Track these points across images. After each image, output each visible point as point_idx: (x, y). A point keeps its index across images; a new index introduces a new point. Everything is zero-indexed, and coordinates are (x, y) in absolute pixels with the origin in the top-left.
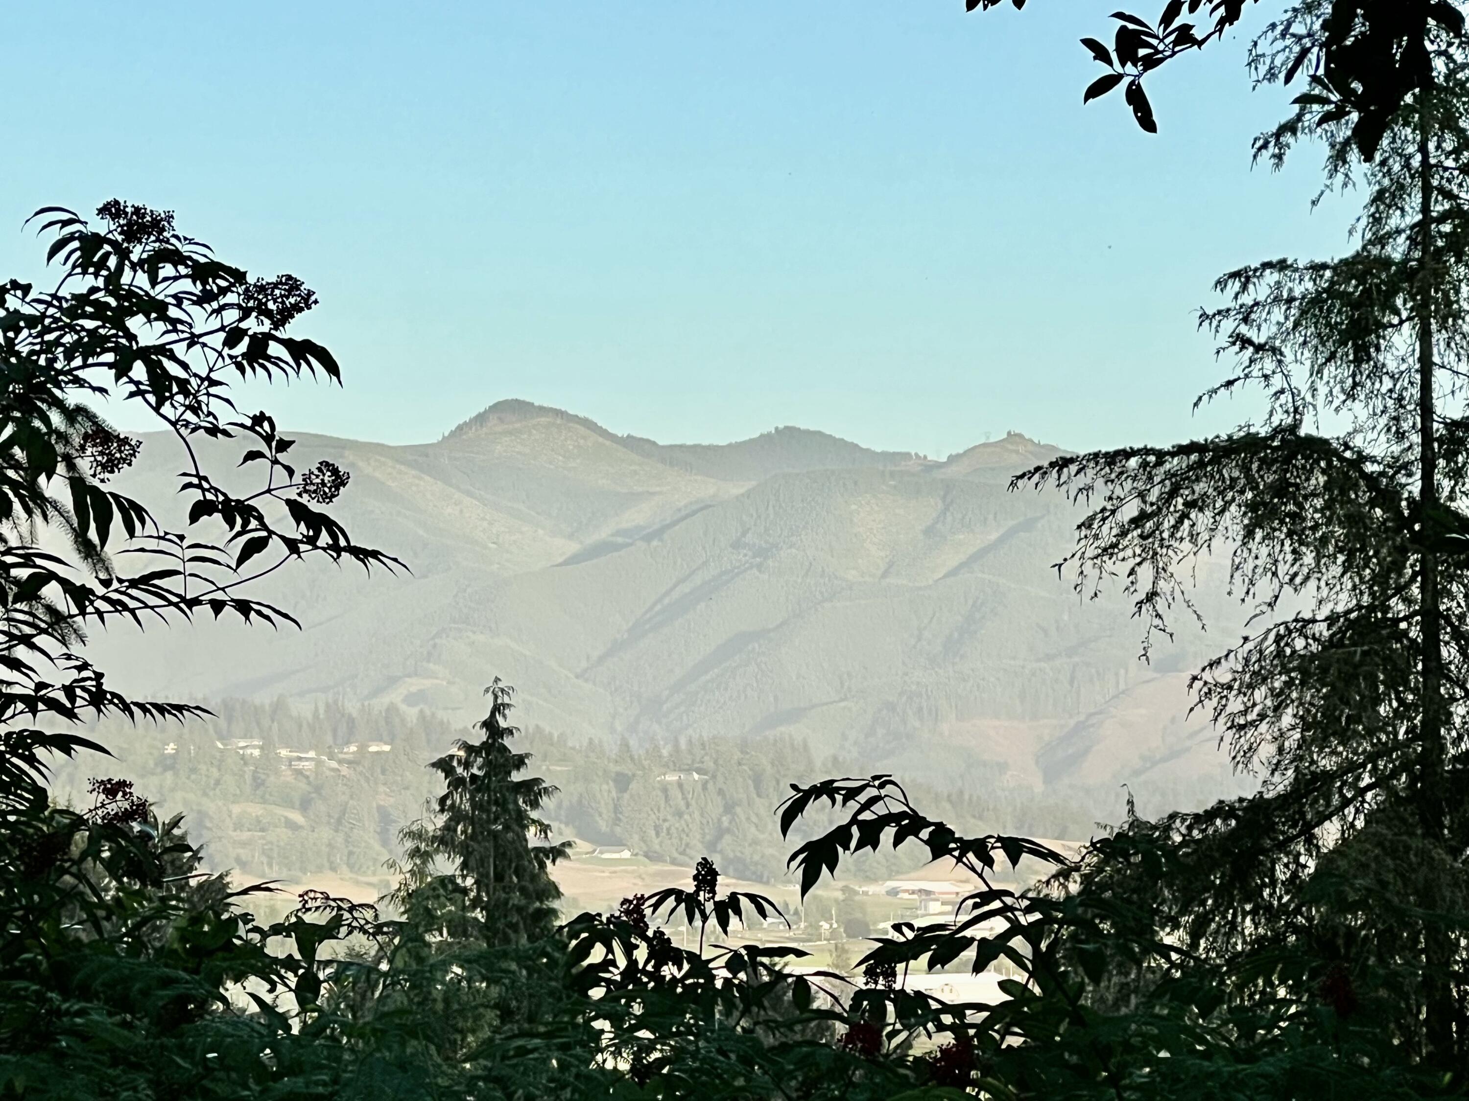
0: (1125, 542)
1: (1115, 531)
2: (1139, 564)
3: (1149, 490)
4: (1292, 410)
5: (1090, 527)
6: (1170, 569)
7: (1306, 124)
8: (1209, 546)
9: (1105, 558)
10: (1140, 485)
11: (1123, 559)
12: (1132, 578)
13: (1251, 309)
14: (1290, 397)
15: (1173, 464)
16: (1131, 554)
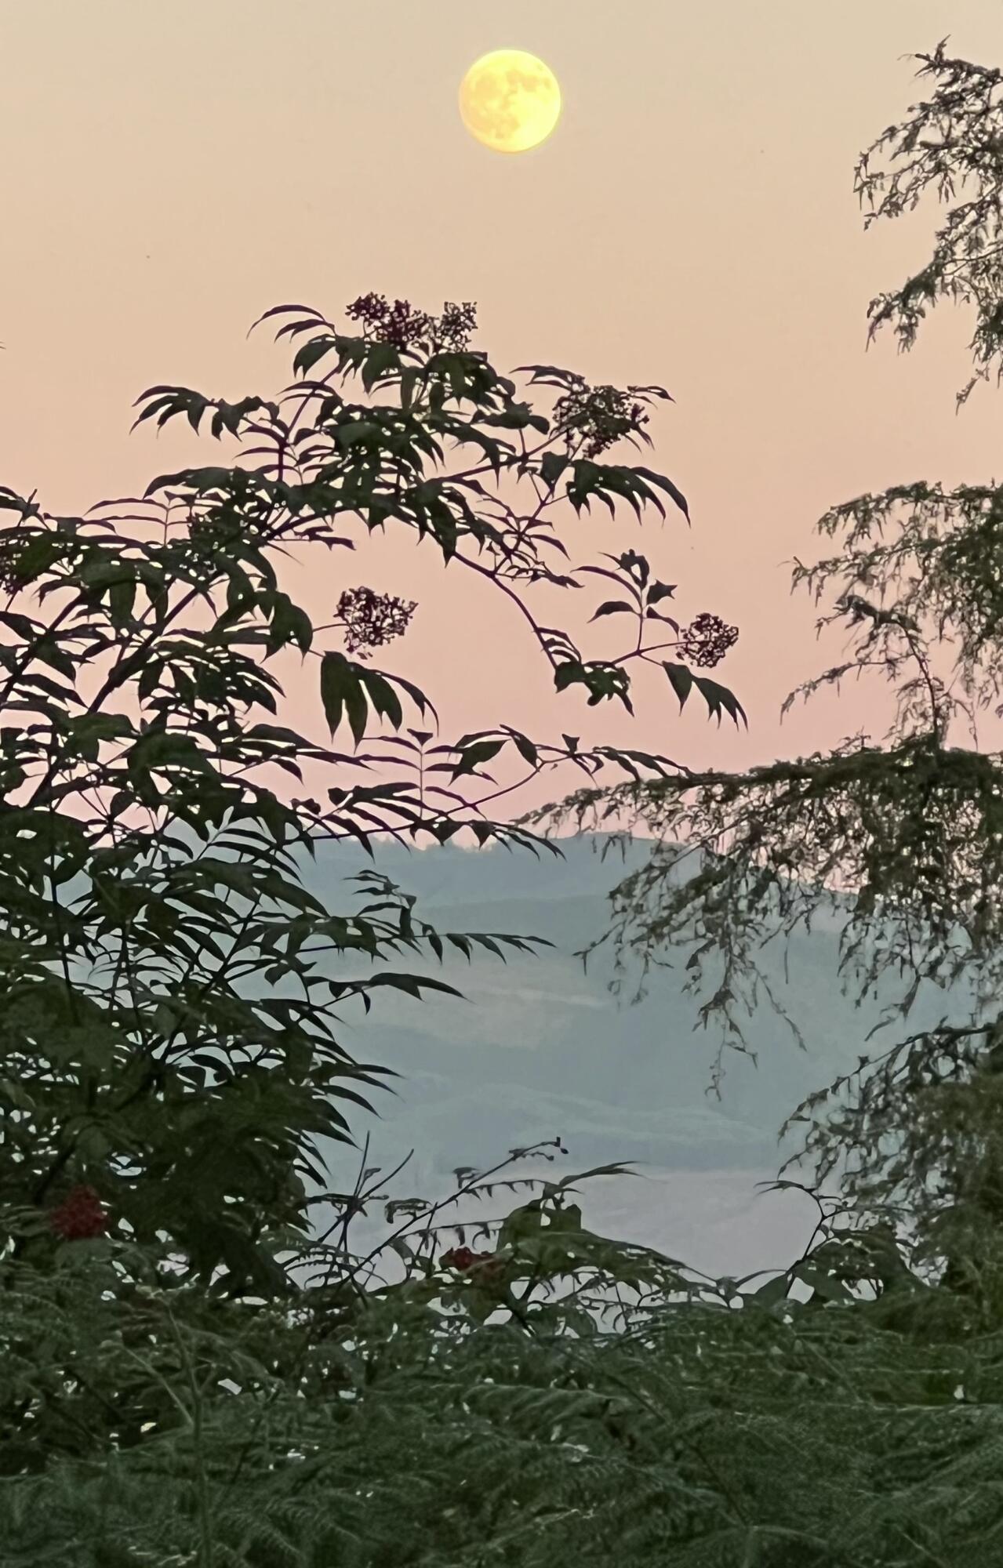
0: (682, 916)
1: (667, 900)
2: (705, 948)
3: (716, 837)
4: (931, 712)
5: (629, 895)
6: (750, 956)
7: (948, 279)
8: (807, 920)
9: (653, 941)
10: (703, 829)
11: (678, 943)
12: (694, 970)
13: (870, 561)
14: (928, 691)
15: (753, 797)
16: (691, 935)
